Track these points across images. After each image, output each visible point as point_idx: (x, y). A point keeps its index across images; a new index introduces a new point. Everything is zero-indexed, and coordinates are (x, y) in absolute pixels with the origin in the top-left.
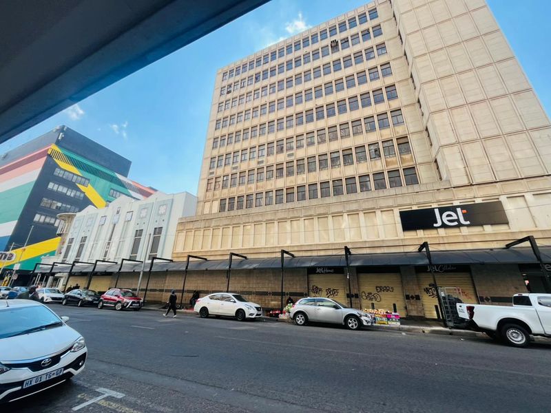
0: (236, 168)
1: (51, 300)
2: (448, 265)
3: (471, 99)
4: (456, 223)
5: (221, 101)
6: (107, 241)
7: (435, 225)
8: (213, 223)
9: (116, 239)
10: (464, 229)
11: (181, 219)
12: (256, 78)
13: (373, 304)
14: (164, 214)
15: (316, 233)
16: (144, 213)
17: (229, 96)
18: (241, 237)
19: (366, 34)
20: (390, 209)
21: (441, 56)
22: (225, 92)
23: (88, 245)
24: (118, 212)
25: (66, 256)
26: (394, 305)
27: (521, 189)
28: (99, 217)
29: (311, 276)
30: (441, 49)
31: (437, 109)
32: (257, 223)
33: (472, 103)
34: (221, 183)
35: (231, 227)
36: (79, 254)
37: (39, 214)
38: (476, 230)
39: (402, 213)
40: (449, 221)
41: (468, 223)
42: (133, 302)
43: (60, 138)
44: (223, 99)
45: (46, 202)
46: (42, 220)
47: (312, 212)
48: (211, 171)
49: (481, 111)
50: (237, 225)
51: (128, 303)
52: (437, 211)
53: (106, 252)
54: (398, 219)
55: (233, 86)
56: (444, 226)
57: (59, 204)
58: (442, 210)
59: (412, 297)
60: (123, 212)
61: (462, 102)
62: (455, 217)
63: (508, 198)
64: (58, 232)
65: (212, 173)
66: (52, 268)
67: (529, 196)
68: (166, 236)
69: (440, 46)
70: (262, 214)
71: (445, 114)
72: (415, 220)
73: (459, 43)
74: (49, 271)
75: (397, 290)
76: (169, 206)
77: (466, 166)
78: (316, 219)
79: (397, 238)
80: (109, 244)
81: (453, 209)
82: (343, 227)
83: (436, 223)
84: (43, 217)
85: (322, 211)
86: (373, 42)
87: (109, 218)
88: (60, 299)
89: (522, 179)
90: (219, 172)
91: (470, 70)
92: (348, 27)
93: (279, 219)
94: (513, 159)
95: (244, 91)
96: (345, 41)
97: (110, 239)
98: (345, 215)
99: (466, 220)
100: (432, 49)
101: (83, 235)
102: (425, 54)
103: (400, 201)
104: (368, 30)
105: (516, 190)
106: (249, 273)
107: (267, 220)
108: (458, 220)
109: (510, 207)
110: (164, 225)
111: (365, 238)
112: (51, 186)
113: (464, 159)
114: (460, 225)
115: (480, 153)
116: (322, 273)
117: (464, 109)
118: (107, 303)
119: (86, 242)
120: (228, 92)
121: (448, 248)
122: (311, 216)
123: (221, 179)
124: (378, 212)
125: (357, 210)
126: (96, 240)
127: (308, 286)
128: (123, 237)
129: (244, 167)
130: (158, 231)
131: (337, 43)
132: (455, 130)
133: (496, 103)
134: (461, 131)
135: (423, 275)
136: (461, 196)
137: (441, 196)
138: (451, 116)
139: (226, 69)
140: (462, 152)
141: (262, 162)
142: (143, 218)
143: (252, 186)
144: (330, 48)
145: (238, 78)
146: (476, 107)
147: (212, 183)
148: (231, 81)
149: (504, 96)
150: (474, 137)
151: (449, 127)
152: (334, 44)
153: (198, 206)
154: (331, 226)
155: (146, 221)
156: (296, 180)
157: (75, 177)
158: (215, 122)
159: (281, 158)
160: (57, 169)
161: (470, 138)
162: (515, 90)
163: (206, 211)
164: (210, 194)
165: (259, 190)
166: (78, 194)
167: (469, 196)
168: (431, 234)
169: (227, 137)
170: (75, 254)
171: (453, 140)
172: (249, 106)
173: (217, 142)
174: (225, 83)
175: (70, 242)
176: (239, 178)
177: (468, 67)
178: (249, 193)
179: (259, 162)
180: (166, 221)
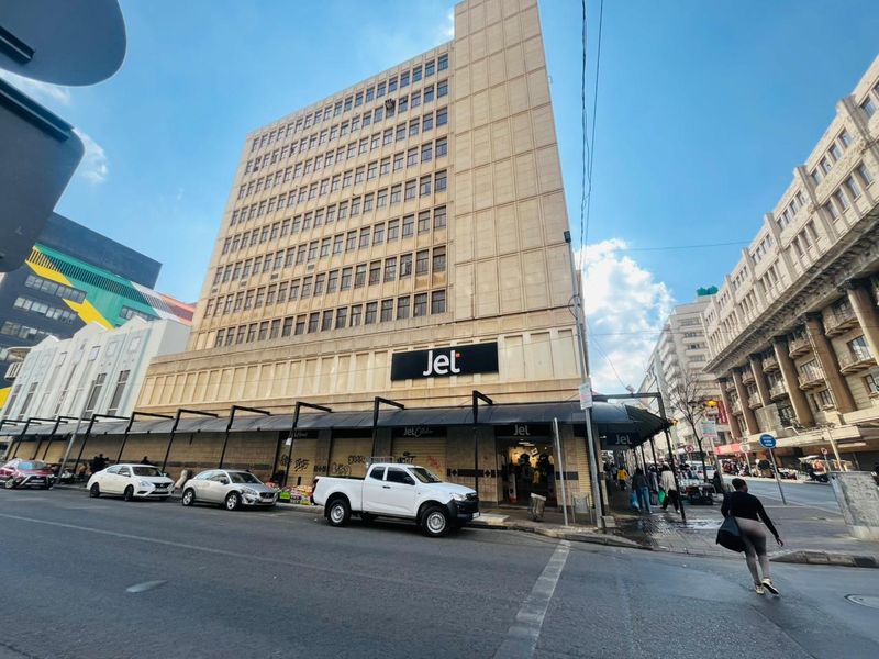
0: (244, 284)
2: (425, 426)
3: (500, 200)
4: (446, 371)
5: (244, 182)
6: (62, 390)
7: (425, 373)
8: (192, 366)
9: (73, 388)
10: (454, 378)
11: (155, 358)
12: (292, 150)
14: (136, 350)
15: (301, 380)
16: (112, 347)
17: (256, 176)
18: (217, 387)
19: (429, 91)
20: (384, 350)
21: (483, 136)
22: (251, 169)
23: (39, 394)
24: (82, 348)
25: (7, 412)
27: (520, 327)
28: (58, 354)
30: (486, 125)
31: (463, 212)
32: (239, 366)
33: (499, 206)
34: (223, 306)
35: (209, 371)
36: (24, 410)
38: (466, 380)
39: (395, 357)
40: (441, 368)
41: (458, 371)
44: (247, 180)
45: (12, 327)
46: (4, 355)
47: (301, 353)
48: (214, 288)
49: (506, 216)
50: (215, 369)
51: (23, 479)
52: (431, 353)
53: (59, 406)
54: (389, 365)
55: (262, 160)
56: (434, 374)
57: (33, 331)
60: (89, 348)
61: (489, 203)
62: (447, 363)
63: (506, 338)
64: (7, 376)
65: (215, 291)
67: (526, 335)
68: (132, 384)
69: (485, 122)
70: (245, 354)
71: (470, 218)
73: (506, 119)
76: (144, 339)
77: (475, 292)
78: (304, 362)
79: (383, 390)
80: (64, 393)
81: (447, 352)
82: (331, 372)
83: (426, 370)
84: (5, 351)
85: (311, 351)
86: (433, 106)
87: (69, 356)
89: (524, 312)
90: (224, 289)
91: (508, 158)
92: (411, 80)
93: (263, 362)
94: (523, 285)
95: (273, 169)
96: (404, 100)
97: (66, 388)
98: (336, 358)
99: (456, 367)
101: (35, 380)
102: (468, 132)
103: (397, 339)
104: (432, 86)
105: (515, 328)
107: (250, 363)
108: (448, 367)
109: (506, 353)
110: (132, 368)
111: (351, 390)
112: (19, 302)
113: (474, 284)
114: (450, 374)
115: (493, 275)
117: (490, 214)
119: (37, 391)
120: (256, 169)
121: (433, 404)
122: (299, 357)
123: (223, 301)
124: (372, 354)
125: (350, 351)
126: (49, 388)
127: (277, 455)
128: (82, 383)
129: (254, 282)
130: (124, 375)
131: (394, 103)
132: (473, 242)
133: (523, 207)
134: (480, 244)
135: (399, 441)
136: (460, 334)
137: (441, 334)
138: (475, 221)
139: (259, 134)
140: (474, 272)
141: (276, 276)
142: (110, 356)
143: (259, 311)
144: (385, 109)
145: (270, 149)
146: (503, 211)
147: (214, 302)
148: (261, 153)
149: (533, 197)
150: (492, 252)
151: (469, 239)
152: (389, 105)
153: (190, 339)
154: (318, 370)
155: (113, 360)
156: (311, 304)
157: (61, 289)
158: (232, 214)
159: (300, 271)
160: (31, 278)
161: (487, 254)
162: (545, 190)
163: (199, 347)
164: (207, 321)
165: (266, 318)
166: (66, 314)
167: (468, 334)
168: (420, 384)
169: (241, 237)
170: (20, 408)
171: (468, 257)
172: (276, 192)
173: (230, 243)
174: (253, 156)
175: (17, 391)
176: (243, 299)
177: (506, 154)
178: (254, 320)
179: (273, 277)
180: (136, 362)
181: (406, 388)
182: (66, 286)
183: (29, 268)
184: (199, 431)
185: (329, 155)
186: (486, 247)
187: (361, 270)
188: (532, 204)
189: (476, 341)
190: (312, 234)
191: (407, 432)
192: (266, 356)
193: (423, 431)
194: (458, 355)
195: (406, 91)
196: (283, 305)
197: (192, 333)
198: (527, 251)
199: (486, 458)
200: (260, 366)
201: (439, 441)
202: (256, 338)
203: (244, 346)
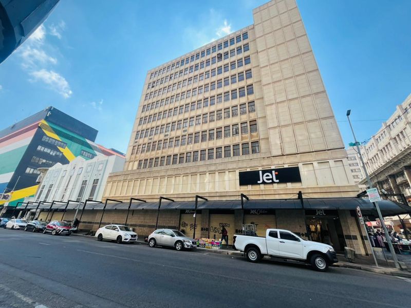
0: (151, 139)
1: (19, 228)
2: (263, 210)
3: (290, 97)
4: (271, 181)
5: (148, 92)
6: (65, 188)
7: (259, 182)
8: (129, 177)
9: (70, 187)
10: (275, 185)
11: (111, 174)
12: (171, 78)
13: (215, 235)
14: (101, 170)
15: (189, 185)
16: (89, 168)
17: (153, 90)
18: (144, 187)
19: (239, 49)
20: (232, 171)
21: (276, 67)
22: (151, 86)
23: (53, 190)
24: (74, 168)
25: (38, 198)
27: (311, 159)
28: (62, 171)
29: (182, 215)
31: (270, 103)
32: (155, 178)
33: (290, 100)
34: (141, 149)
35: (139, 180)
37: (29, 167)
38: (282, 186)
39: (240, 173)
40: (267, 179)
41: (278, 181)
42: (64, 230)
43: (48, 115)
44: (149, 91)
45: (35, 159)
46: (31, 172)
47: (188, 171)
48: (136, 141)
49: (295, 105)
50: (143, 179)
51: (60, 231)
52: (261, 172)
53: (64, 195)
54: (238, 177)
55: (156, 82)
56: (264, 183)
57: (44, 161)
58: (264, 172)
59: (239, 231)
60: (77, 168)
61: (284, 99)
62: (271, 177)
63: (303, 164)
64: (37, 181)
65: (136, 142)
66: (27, 205)
67: (315, 164)
68: (100, 185)
69: (276, 61)
70: (158, 172)
71: (274, 106)
72: (248, 178)
73: (287, 59)
74: (24, 208)
75: (232, 226)
76: (105, 164)
77: (282, 142)
78: (190, 176)
79: (235, 190)
80: (66, 190)
81: (270, 171)
82: (205, 182)
83: (259, 180)
84: (32, 170)
85: (194, 170)
86: (242, 55)
87: (68, 172)
88: (24, 227)
89: (313, 152)
90: (141, 141)
91: (292, 77)
92: (229, 44)
93: (168, 175)
94: (309, 138)
95: (162, 86)
96: (227, 54)
97: (67, 187)
98: (208, 174)
99: (276, 179)
100: (271, 62)
101: (51, 183)
102: (267, 66)
103: (240, 165)
104: (241, 47)
105: (308, 159)
106: (145, 212)
107: (161, 176)
108: (272, 179)
109: (304, 172)
110: (100, 178)
111: (217, 190)
112: (39, 148)
113: (281, 138)
114: (273, 182)
115: (291, 134)
116: (189, 213)
117: (285, 104)
118: (48, 230)
119: (53, 188)
120: (153, 87)
121: (264, 198)
122: (187, 174)
123: (141, 146)
124: (227, 172)
125: (215, 171)
126: (58, 187)
127: (180, 222)
128: (74, 185)
129: (156, 138)
130: (96, 181)
131: (221, 55)
132: (278, 118)
133: (304, 100)
134: (281, 118)
135: (248, 217)
136: (276, 162)
137: (265, 162)
138: (277, 108)
139: (153, 71)
140: (280, 133)
141: (167, 135)
142: (88, 172)
143: (160, 152)
144: (217, 58)
145: (160, 77)
146: (292, 102)
147: (135, 149)
148: (155, 79)
149: (309, 95)
150: (289, 122)
151: (275, 116)
152: (219, 56)
153: (125, 165)
154: (198, 181)
155: (90, 174)
156: (186, 148)
157: (57, 142)
158: (142, 107)
159: (179, 133)
160: (44, 137)
161: (286, 123)
162: (316, 92)
163: (130, 169)
164: (133, 156)
165: (163, 155)
166: (58, 153)
167: (281, 162)
168: (256, 187)
169: (148, 118)
170: (45, 196)
171: (276, 125)
172: (164, 96)
173: (142, 120)
174: (151, 81)
175: (43, 188)
176: (153, 146)
177: (290, 75)
178: (157, 156)
179: (165, 136)
180: (102, 175)
181: (249, 190)
182: (59, 141)
183: (44, 132)
184: (143, 209)
185: (190, 79)
186: (285, 119)
187: (212, 132)
188: (309, 98)
189: (286, 166)
190: (184, 116)
191: (252, 212)
192: (170, 173)
193: (261, 212)
194: (277, 173)
195: (227, 49)
196: (172, 149)
197: (126, 162)
198: (310, 121)
199: (300, 227)
201: (271, 218)
202: (159, 164)
203: (159, 168)
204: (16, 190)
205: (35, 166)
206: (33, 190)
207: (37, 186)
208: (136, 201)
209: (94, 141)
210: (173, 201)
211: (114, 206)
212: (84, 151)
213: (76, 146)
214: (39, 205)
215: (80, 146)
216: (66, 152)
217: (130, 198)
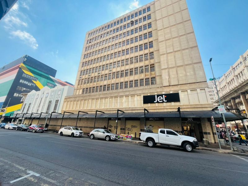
0: (90, 76)
1: (12, 128)
2: (157, 118)
3: (175, 50)
4: (162, 101)
5: (87, 46)
6: (39, 105)
7: (155, 102)
8: (77, 99)
9: (42, 104)
10: (164, 103)
11: (66, 97)
12: (101, 37)
13: (128, 132)
14: (60, 94)
15: (113, 104)
16: (53, 94)
17: (90, 44)
18: (86, 105)
19: (145, 18)
20: (140, 95)
21: (168, 30)
22: (89, 42)
23: (32, 106)
24: (43, 93)
25: (23, 111)
26: (136, 133)
27: (186, 88)
28: (36, 95)
29: (109, 121)
30: (168, 27)
31: (163, 53)
32: (93, 99)
33: (175, 52)
34: (84, 82)
35: (83, 100)
36: (28, 111)
37: (16, 93)
38: (169, 104)
39: (144, 97)
40: (160, 100)
41: (166, 101)
42: (40, 130)
43: (25, 60)
44: (88, 45)
45: (19, 88)
46: (17, 96)
47: (113, 95)
49: (178, 55)
50: (85, 100)
51: (37, 130)
52: (156, 96)
53: (38, 109)
54: (142, 99)
55: (92, 40)
56: (158, 102)
57: (25, 89)
58: (158, 96)
59: (143, 130)
60: (45, 94)
61: (172, 51)
62: (162, 99)
63: (182, 91)
64: (21, 101)
65: (81, 78)
66: (16, 115)
67: (189, 91)
68: (60, 104)
70: (95, 95)
71: (165, 55)
72: (148, 99)
73: (175, 25)
74: (15, 117)
75: (139, 127)
76: (62, 91)
77: (169, 78)
78: (114, 98)
79: (141, 107)
81: (162, 95)
82: (123, 101)
83: (155, 101)
84: (18, 94)
85: (116, 95)
86: (146, 22)
87: (40, 96)
88: (16, 128)
89: (188, 84)
90: (84, 77)
91: (177, 37)
92: (138, 15)
93: (101, 98)
94: (186, 75)
95: (96, 42)
96: (136, 21)
97: (40, 105)
98: (124, 97)
99: (165, 100)
100: (165, 27)
101: (30, 102)
102: (162, 29)
103: (144, 91)
104: (146, 16)
105: (185, 88)
107: (96, 98)
108: (163, 100)
109: (182, 96)
110: (59, 99)
111: (130, 106)
112: (21, 81)
113: (169, 75)
114: (163, 102)
115: (175, 73)
116: (113, 120)
117: (172, 54)
118: (30, 130)
119: (31, 105)
120: (90, 42)
121: (158, 111)
122: (112, 97)
123: (84, 80)
124: (136, 96)
125: (129, 95)
126: (35, 105)
127: (108, 124)
128: (44, 103)
129: (93, 75)
130: (57, 101)
131: (133, 22)
132: (167, 63)
133: (184, 52)
134: (170, 63)
135: (148, 122)
136: (165, 90)
137: (159, 90)
138: (167, 57)
139: (90, 32)
140: (169, 72)
141: (100, 73)
142: (52, 96)
143: (95, 83)
144: (130, 24)
145: (94, 36)
146: (177, 53)
147: (80, 82)
148: (91, 38)
149: (187, 49)
150: (174, 65)
151: (166, 61)
153: (74, 91)
154: (119, 101)
155: (53, 97)
156: (111, 81)
157: (31, 77)
158: (84, 56)
159: (107, 72)
160: (24, 74)
161: (172, 66)
162: (191, 46)
163: (77, 94)
164: (79, 86)
165: (97, 85)
166: (33, 84)
167: (168, 90)
168: (153, 105)
169: (87, 62)
170: (26, 110)
171: (166, 67)
172: (97, 49)
173: (84, 64)
174: (89, 39)
175: (25, 105)
176: (91, 80)
177: (176, 36)
178: (94, 86)
179: (98, 74)
180: (60, 97)
181: (149, 106)
182: (33, 77)
183: (23, 71)
184: (86, 118)
185: (113, 38)
186: (172, 63)
187: (127, 71)
188: (187, 51)
189: (171, 92)
190: (110, 61)
191: (150, 119)
192: (101, 96)
193: (156, 119)
194: (166, 96)
195: (137, 18)
196: (102, 82)
198: (186, 65)
199: (178, 127)
200: (99, 99)
201: (162, 122)
202: (95, 91)
203: (95, 93)
204: (8, 106)
205: (20, 92)
206: (19, 106)
207: (22, 104)
208: (82, 113)
209: (54, 77)
210: (104, 113)
211: (69, 116)
212: (49, 83)
213: (44, 80)
214: (23, 115)
215: (46, 80)
216: (38, 83)
217: (78, 111)
